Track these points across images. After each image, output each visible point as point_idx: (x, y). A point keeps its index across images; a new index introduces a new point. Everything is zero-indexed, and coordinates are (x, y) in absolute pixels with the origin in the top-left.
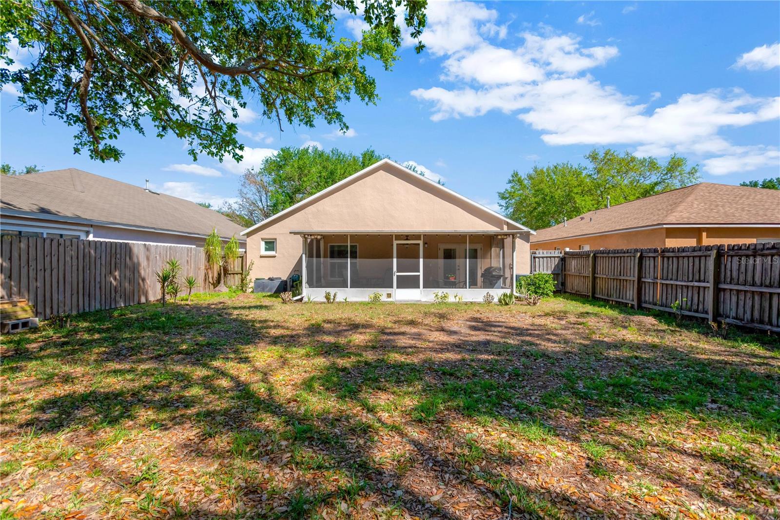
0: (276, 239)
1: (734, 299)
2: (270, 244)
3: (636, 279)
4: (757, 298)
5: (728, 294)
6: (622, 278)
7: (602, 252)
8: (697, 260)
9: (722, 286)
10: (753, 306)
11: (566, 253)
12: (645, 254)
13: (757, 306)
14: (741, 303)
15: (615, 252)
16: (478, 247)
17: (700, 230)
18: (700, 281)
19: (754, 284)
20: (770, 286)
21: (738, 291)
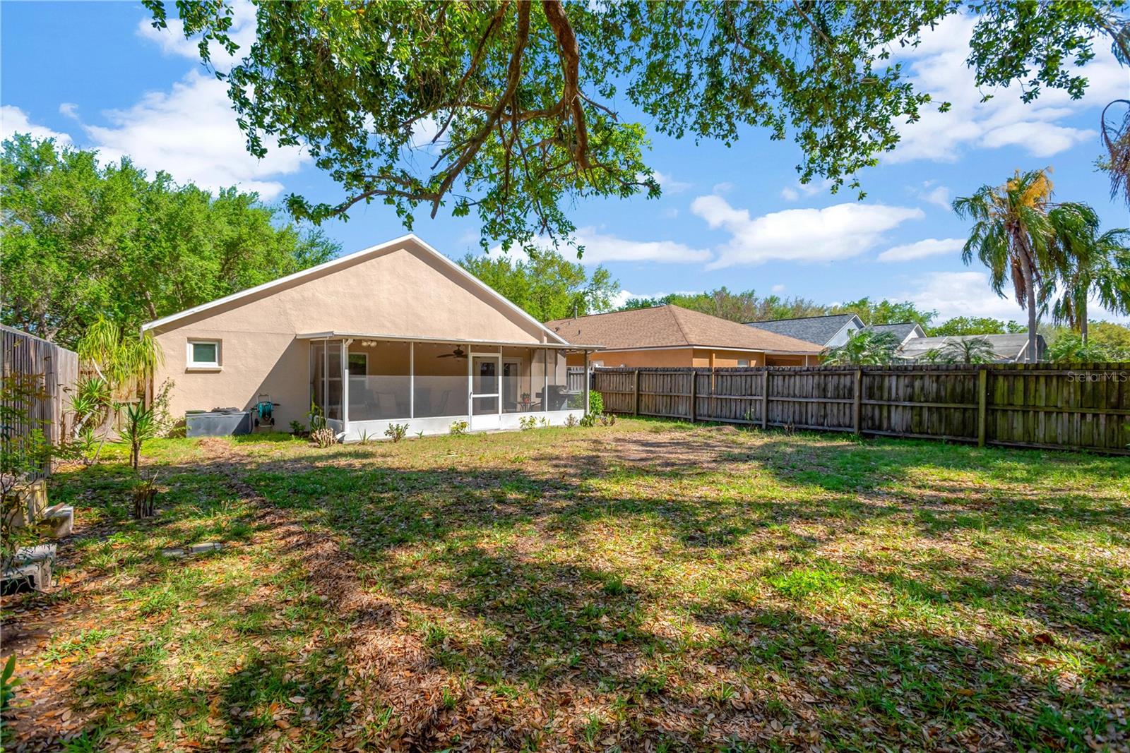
0: (220, 341)
1: (780, 407)
2: (206, 350)
3: (692, 395)
4: (797, 406)
5: (775, 404)
6: (673, 394)
7: (646, 370)
8: (749, 379)
9: (771, 398)
10: (794, 412)
11: (596, 369)
12: (699, 373)
13: (797, 412)
14: (786, 410)
15: (664, 370)
16: (517, 360)
17: (710, 352)
18: (751, 395)
19: (794, 396)
20: (806, 397)
21: (783, 401)
